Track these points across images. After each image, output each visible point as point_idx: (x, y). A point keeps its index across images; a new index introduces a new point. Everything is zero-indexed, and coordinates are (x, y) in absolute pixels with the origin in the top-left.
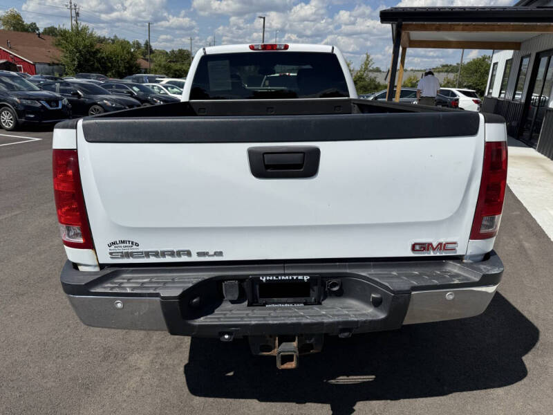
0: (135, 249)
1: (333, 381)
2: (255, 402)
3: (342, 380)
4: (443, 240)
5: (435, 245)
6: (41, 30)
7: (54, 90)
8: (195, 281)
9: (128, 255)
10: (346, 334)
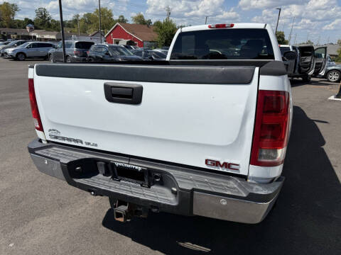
0: (58, 135)
1: (182, 244)
2: (130, 239)
3: (188, 245)
4: (228, 161)
5: (222, 163)
6: (153, 23)
7: (141, 56)
8: (80, 158)
9: (56, 137)
10: (156, 210)
